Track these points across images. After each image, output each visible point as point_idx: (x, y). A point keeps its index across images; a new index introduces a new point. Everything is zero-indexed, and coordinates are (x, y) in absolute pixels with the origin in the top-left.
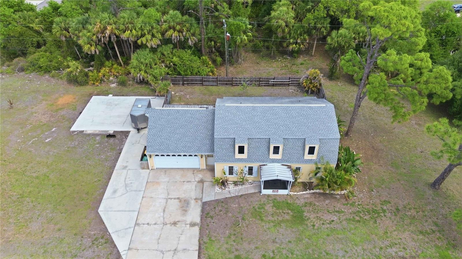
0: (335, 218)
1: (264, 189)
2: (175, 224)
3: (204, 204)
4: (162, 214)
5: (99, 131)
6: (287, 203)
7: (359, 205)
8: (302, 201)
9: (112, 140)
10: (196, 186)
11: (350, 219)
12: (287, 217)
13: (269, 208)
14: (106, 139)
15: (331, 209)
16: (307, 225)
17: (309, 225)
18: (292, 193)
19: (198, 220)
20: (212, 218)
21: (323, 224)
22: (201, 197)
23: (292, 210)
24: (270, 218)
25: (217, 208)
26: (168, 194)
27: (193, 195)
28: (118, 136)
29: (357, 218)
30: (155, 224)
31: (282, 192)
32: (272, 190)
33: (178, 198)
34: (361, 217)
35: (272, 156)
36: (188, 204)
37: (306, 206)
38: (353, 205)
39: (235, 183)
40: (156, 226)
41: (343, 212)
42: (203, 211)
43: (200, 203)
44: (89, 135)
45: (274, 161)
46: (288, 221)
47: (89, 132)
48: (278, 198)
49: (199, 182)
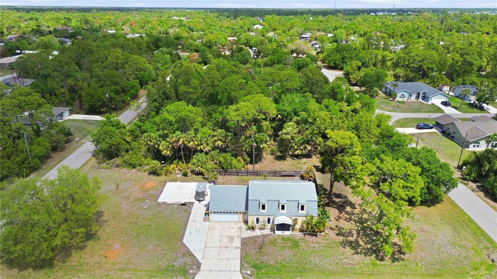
0: (316, 246)
1: (276, 230)
2: (227, 247)
3: (242, 239)
4: (219, 243)
5: (176, 202)
6: (290, 239)
7: (330, 240)
8: (299, 238)
9: (184, 207)
10: (237, 230)
11: (324, 246)
12: (289, 244)
13: (279, 240)
14: (180, 206)
15: (314, 241)
16: (300, 249)
17: (301, 248)
18: (292, 233)
19: (239, 246)
20: (247, 245)
21: (309, 248)
22: (240, 235)
23: (292, 242)
24: (280, 245)
25: (250, 241)
26: (222, 234)
27: (236, 234)
28: (187, 205)
29: (329, 246)
30: (216, 247)
31: (287, 233)
32: (281, 231)
33: (227, 236)
35: (281, 211)
36: (233, 238)
37: (300, 240)
38: (327, 240)
39: (260, 229)
41: (321, 243)
42: (242, 242)
43: (240, 238)
45: (282, 214)
46: (289, 246)
47: (169, 203)
48: (285, 236)
49: (238, 228)
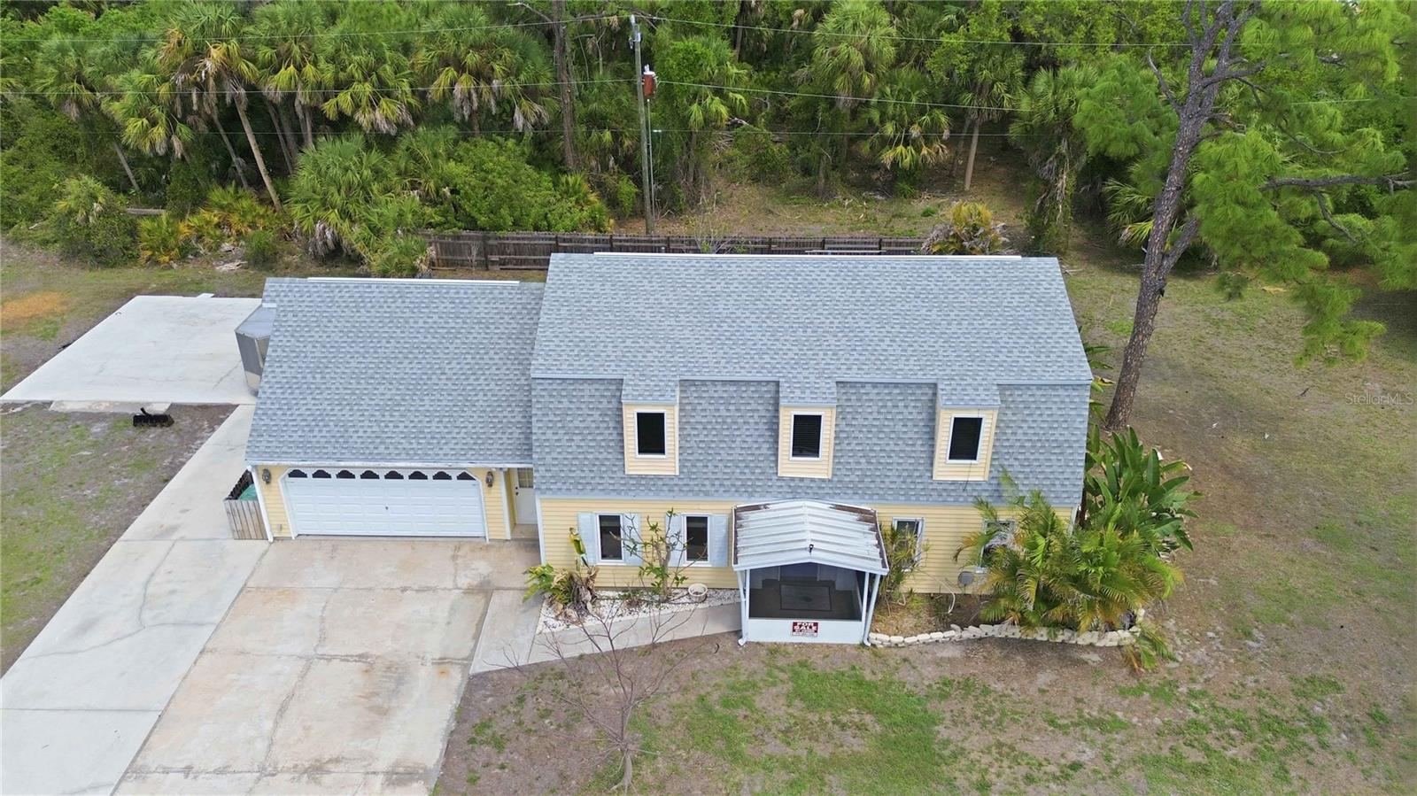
0: (1088, 755)
1: (752, 615)
2: (316, 770)
3: (476, 683)
4: (268, 725)
5: (113, 404)
6: (860, 683)
7: (1192, 695)
8: (930, 673)
9: (153, 433)
10: (453, 610)
11: (1157, 761)
12: (856, 744)
13: (773, 703)
14: (131, 431)
15: (1064, 710)
16: (950, 783)
17: (961, 782)
18: (880, 638)
19: (430, 753)
20: (499, 744)
21: (1029, 779)
22: (465, 653)
23: (879, 713)
24: (774, 747)
25: (530, 702)
26: (322, 639)
27: (433, 645)
28: (183, 423)
29: (1195, 756)
30: (221, 771)
31: (835, 632)
32: (790, 622)
33: (362, 657)
34: (1207, 750)
35: (792, 466)
36: (400, 681)
37: (944, 696)
38: (1164, 693)
39: (632, 598)
40: (222, 781)
41: (1124, 726)
42: (461, 715)
43: (456, 679)
44: (67, 417)
45: (797, 489)
46: (858, 761)
47: (69, 407)
48: (816, 658)
49: (470, 591)
